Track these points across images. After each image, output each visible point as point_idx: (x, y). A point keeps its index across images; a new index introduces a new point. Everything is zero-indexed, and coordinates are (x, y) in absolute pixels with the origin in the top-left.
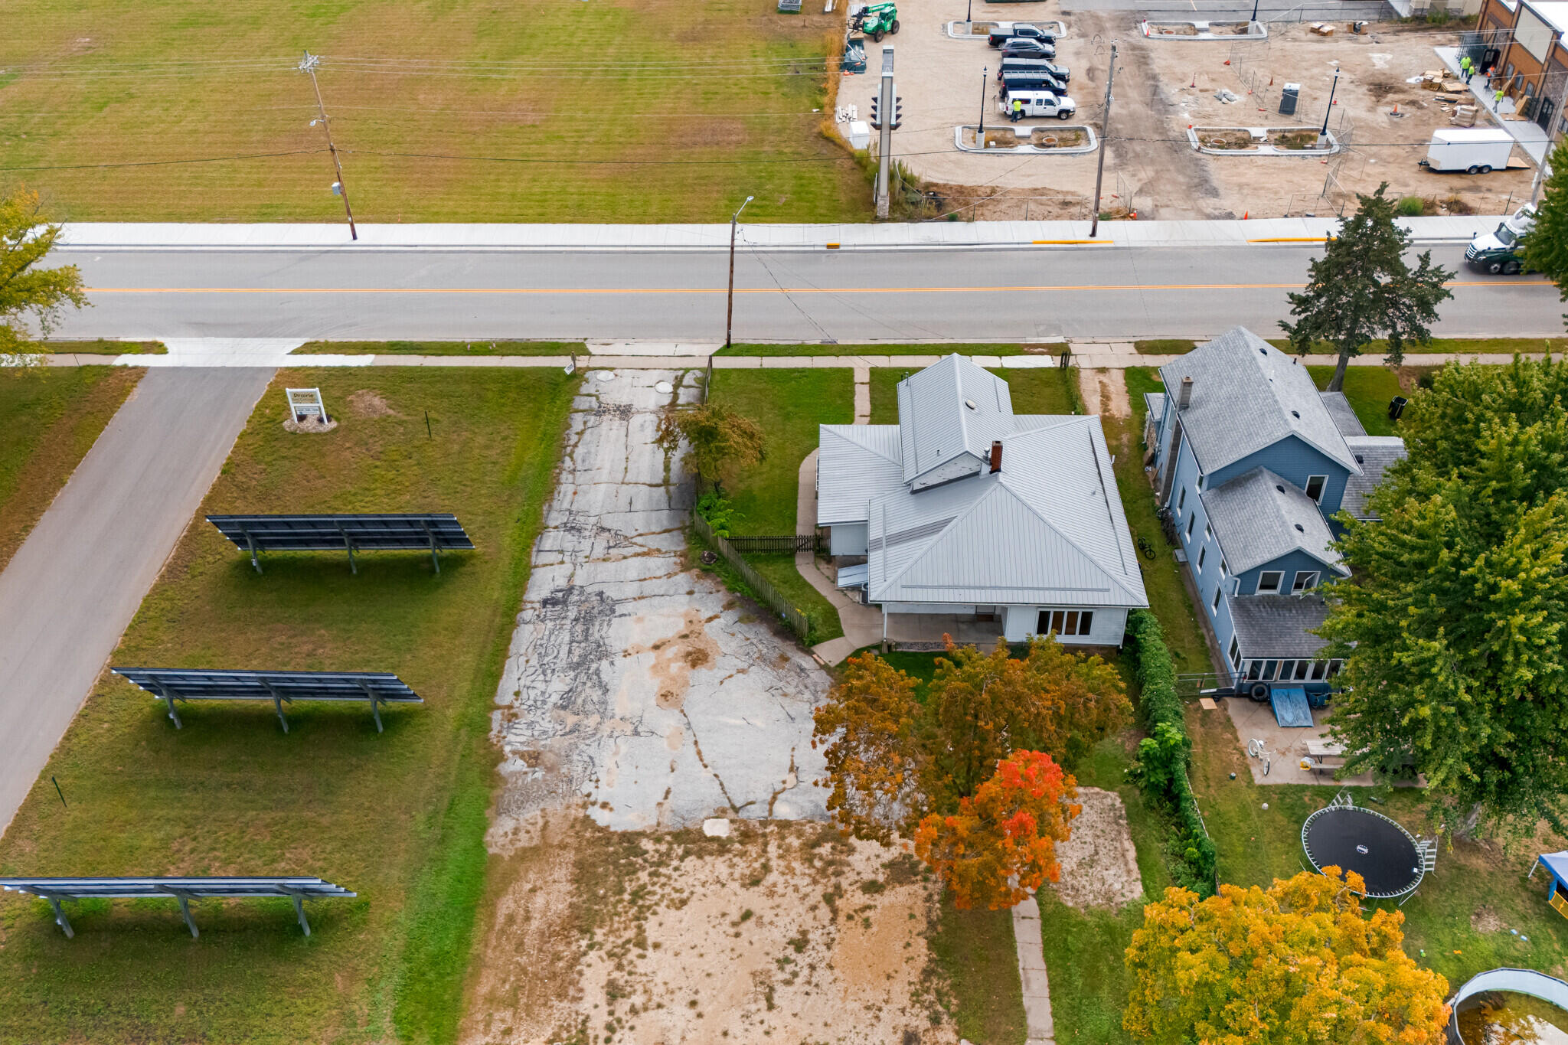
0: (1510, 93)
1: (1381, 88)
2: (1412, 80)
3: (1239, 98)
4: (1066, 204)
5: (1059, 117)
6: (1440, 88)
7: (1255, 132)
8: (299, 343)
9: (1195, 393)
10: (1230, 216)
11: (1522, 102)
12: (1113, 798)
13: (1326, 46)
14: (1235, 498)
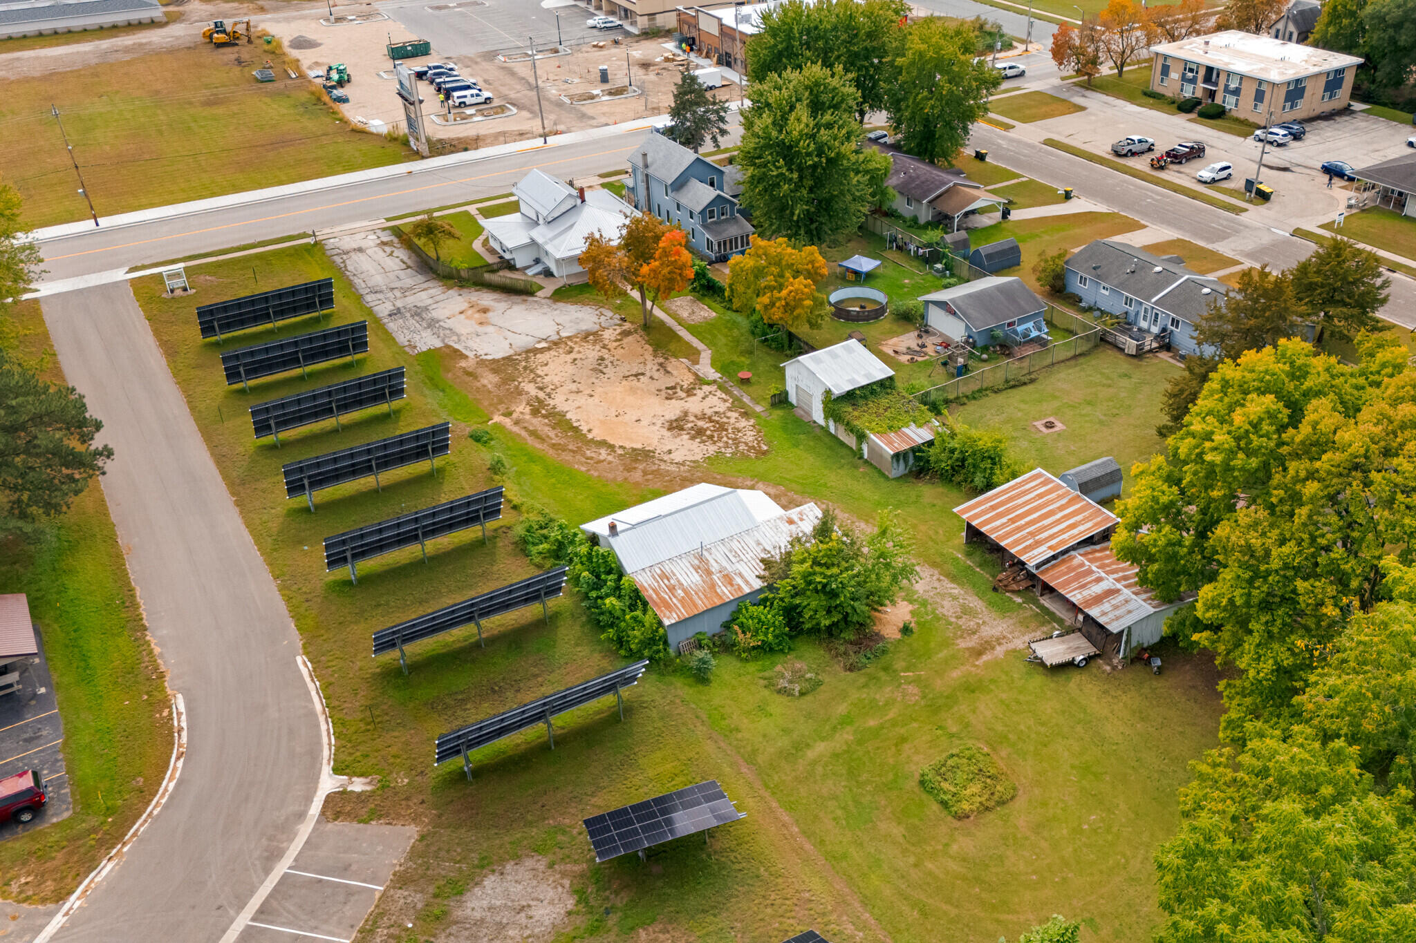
0: (707, 56)
1: (645, 65)
2: (658, 60)
3: (576, 80)
4: (522, 134)
5: (485, 103)
6: (673, 60)
7: (595, 92)
8: (127, 269)
9: (649, 160)
10: (607, 125)
11: (715, 59)
12: (689, 298)
13: (605, 52)
14: (684, 190)
